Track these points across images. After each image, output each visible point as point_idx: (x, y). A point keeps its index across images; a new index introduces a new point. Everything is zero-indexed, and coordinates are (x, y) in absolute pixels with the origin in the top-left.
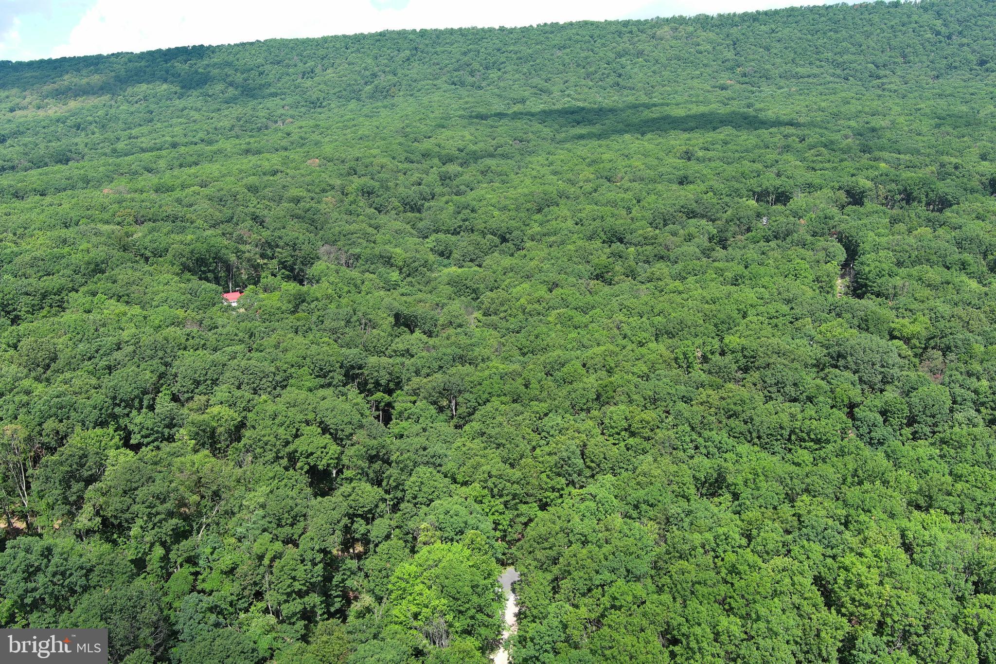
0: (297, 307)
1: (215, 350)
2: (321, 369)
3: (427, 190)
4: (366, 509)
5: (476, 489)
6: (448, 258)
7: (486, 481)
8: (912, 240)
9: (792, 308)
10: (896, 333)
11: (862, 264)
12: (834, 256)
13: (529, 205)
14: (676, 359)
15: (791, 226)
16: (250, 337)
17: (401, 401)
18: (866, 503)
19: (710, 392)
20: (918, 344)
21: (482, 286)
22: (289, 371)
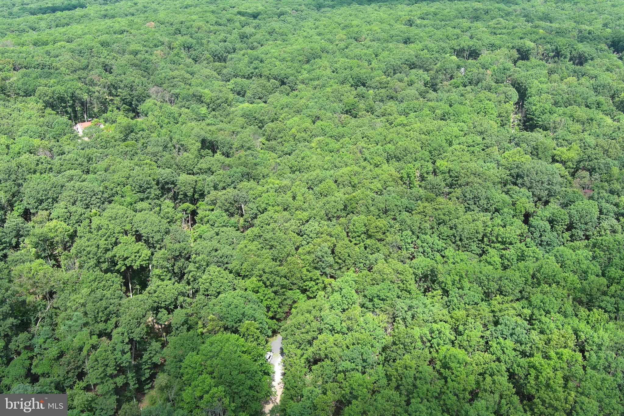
0: (127, 136)
1: (59, 172)
2: (141, 187)
3: (230, 45)
4: (167, 303)
5: (252, 282)
6: (243, 96)
7: (260, 276)
8: (564, 87)
9: (484, 138)
10: (557, 158)
11: (530, 103)
12: (511, 98)
13: (301, 58)
14: (401, 178)
15: (480, 75)
16: (88, 161)
17: (203, 209)
18: (547, 305)
19: (426, 204)
20: (571, 166)
21: (267, 117)
22: (115, 189)
